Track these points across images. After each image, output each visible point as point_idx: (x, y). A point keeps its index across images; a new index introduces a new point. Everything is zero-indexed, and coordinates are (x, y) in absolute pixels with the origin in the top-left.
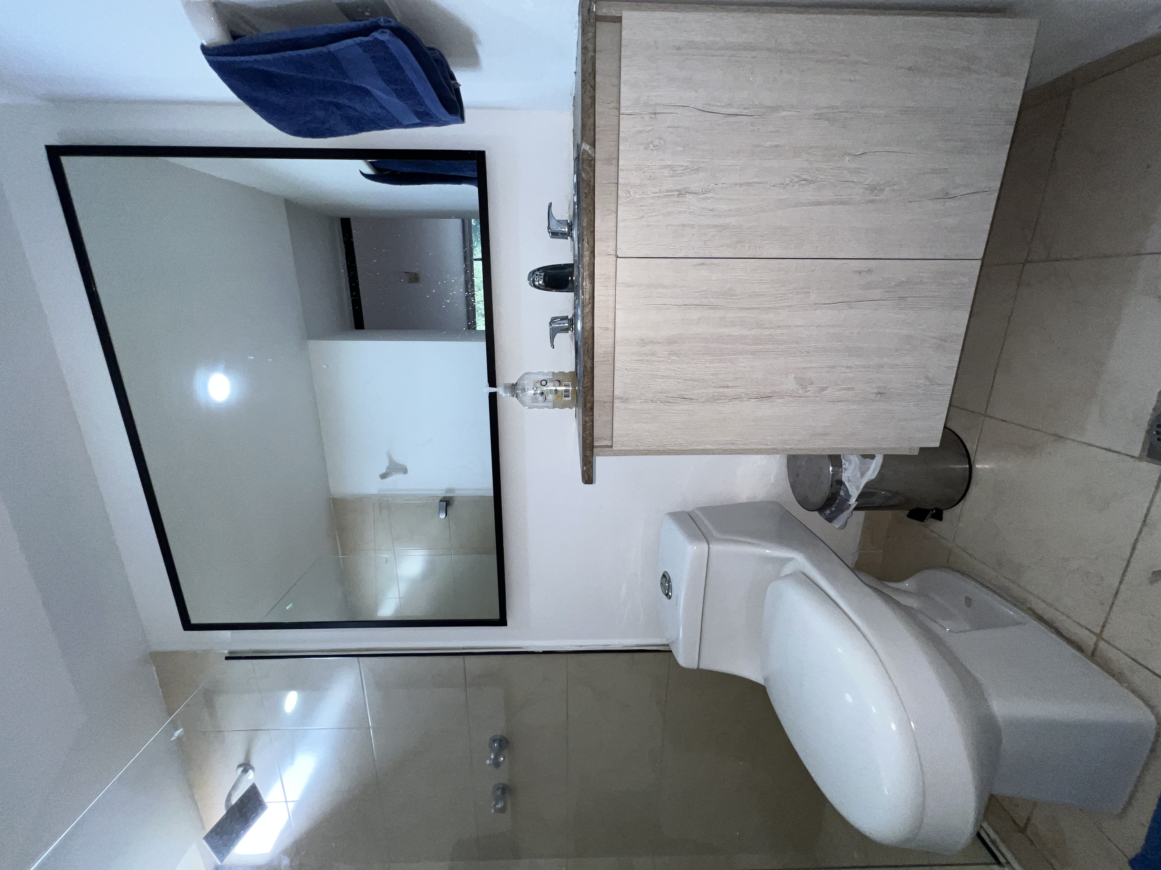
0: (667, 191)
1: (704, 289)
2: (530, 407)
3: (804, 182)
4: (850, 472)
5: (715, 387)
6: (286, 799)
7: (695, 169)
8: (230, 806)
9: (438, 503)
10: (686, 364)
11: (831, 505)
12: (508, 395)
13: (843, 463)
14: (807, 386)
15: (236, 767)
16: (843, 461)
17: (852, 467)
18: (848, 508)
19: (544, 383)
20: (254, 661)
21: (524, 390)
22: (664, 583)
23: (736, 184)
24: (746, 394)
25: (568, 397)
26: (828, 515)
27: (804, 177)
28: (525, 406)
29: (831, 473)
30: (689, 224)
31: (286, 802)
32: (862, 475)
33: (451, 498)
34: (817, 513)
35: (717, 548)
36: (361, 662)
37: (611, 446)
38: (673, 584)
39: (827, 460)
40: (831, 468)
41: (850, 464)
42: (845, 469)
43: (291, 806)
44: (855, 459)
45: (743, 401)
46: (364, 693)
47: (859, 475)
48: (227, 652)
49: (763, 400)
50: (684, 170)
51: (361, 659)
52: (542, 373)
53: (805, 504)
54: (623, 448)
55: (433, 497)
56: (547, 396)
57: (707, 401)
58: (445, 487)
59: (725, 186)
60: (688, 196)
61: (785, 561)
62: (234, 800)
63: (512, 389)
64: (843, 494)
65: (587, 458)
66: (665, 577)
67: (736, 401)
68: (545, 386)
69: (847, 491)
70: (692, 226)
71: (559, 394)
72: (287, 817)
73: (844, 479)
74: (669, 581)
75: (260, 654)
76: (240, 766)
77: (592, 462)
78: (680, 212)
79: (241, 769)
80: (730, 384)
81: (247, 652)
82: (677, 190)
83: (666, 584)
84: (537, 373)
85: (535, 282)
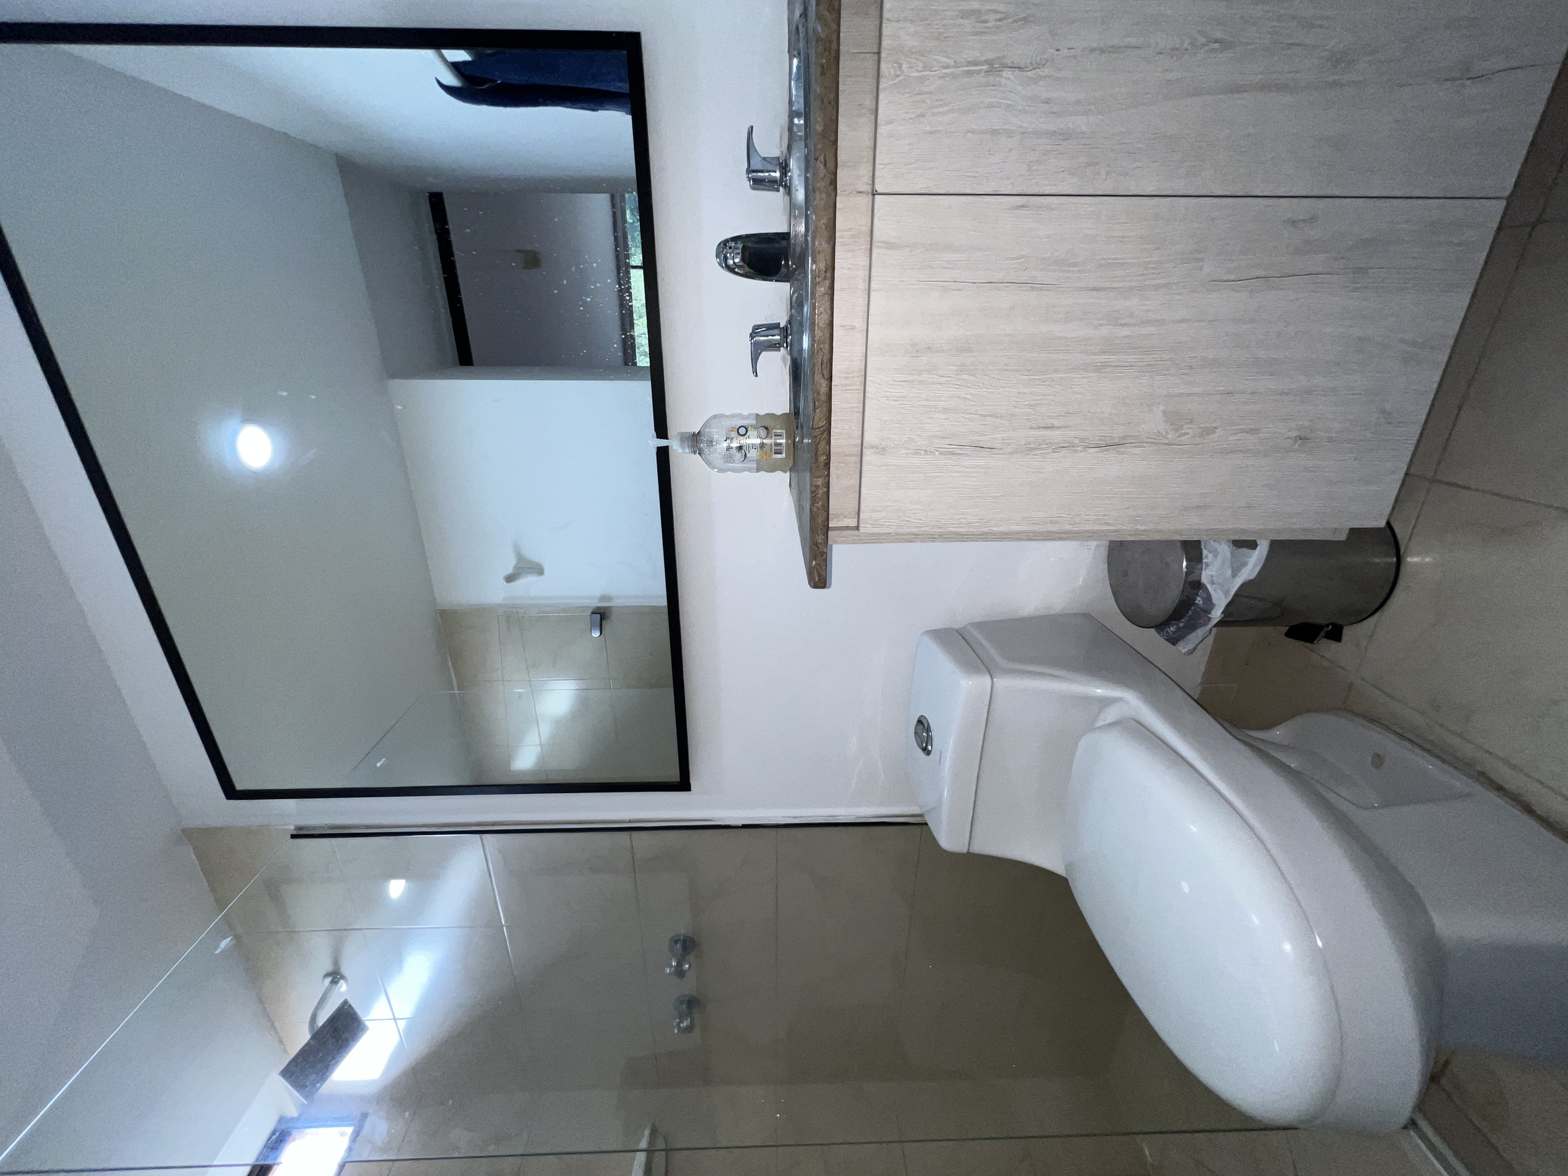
0: (970, 63)
1: (1023, 253)
2: (721, 470)
3: (1216, 45)
4: (1215, 569)
5: (1031, 428)
6: (393, 1014)
7: (1020, 20)
8: (316, 1029)
9: (589, 616)
10: (987, 388)
11: (1179, 619)
12: (687, 451)
13: (1204, 556)
14: (1182, 426)
15: (322, 977)
16: (1205, 552)
17: (1218, 562)
18: (1206, 624)
19: (742, 431)
20: (333, 841)
21: (710, 443)
22: (919, 731)
23: (1092, 50)
24: (1082, 440)
25: (781, 453)
26: (1171, 633)
27: (1218, 35)
28: (714, 468)
29: (1185, 570)
30: (1004, 130)
31: (395, 1019)
32: (1234, 575)
33: (608, 608)
34: (1153, 631)
35: (1003, 683)
36: (485, 842)
37: (857, 528)
38: (934, 733)
39: (1180, 551)
40: (1185, 564)
41: (1216, 556)
42: (1207, 565)
43: (402, 1024)
44: (1225, 549)
45: (1076, 451)
46: (491, 880)
47: (1229, 572)
48: (293, 828)
49: (1107, 450)
50: (1000, 20)
51: (485, 836)
52: (741, 416)
53: (1135, 617)
54: (876, 530)
55: (582, 608)
56: (747, 452)
57: (1016, 452)
58: (598, 593)
59: (1072, 52)
60: (1007, 73)
61: (1105, 703)
62: (321, 1021)
63: (693, 440)
64: (1201, 603)
65: (818, 547)
66: (921, 722)
67: (1064, 452)
68: (744, 435)
69: (1208, 598)
70: (1010, 134)
71: (767, 448)
72: (397, 1038)
73: (1204, 579)
74: (928, 730)
75: (340, 830)
76: (327, 975)
77: (826, 553)
78: (990, 106)
79: (329, 980)
80: (1057, 424)
81: (322, 827)
82: (986, 62)
83: (924, 734)
84: (733, 416)
85: (728, 260)
